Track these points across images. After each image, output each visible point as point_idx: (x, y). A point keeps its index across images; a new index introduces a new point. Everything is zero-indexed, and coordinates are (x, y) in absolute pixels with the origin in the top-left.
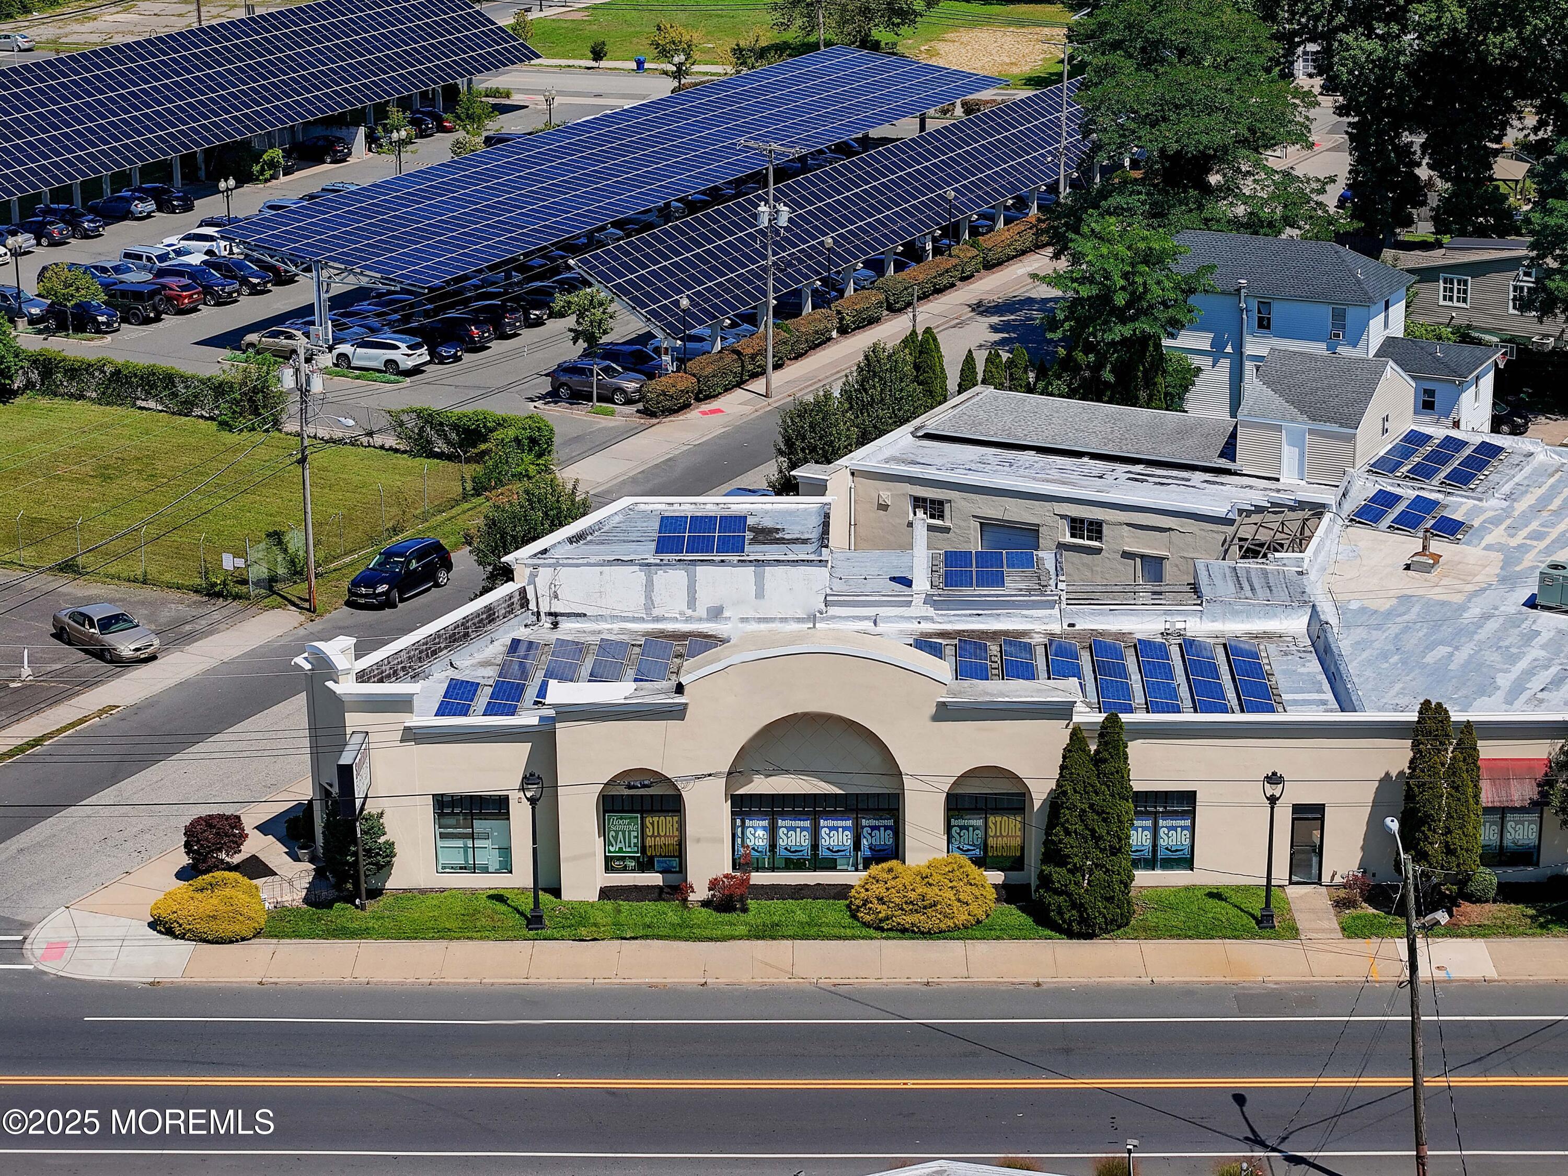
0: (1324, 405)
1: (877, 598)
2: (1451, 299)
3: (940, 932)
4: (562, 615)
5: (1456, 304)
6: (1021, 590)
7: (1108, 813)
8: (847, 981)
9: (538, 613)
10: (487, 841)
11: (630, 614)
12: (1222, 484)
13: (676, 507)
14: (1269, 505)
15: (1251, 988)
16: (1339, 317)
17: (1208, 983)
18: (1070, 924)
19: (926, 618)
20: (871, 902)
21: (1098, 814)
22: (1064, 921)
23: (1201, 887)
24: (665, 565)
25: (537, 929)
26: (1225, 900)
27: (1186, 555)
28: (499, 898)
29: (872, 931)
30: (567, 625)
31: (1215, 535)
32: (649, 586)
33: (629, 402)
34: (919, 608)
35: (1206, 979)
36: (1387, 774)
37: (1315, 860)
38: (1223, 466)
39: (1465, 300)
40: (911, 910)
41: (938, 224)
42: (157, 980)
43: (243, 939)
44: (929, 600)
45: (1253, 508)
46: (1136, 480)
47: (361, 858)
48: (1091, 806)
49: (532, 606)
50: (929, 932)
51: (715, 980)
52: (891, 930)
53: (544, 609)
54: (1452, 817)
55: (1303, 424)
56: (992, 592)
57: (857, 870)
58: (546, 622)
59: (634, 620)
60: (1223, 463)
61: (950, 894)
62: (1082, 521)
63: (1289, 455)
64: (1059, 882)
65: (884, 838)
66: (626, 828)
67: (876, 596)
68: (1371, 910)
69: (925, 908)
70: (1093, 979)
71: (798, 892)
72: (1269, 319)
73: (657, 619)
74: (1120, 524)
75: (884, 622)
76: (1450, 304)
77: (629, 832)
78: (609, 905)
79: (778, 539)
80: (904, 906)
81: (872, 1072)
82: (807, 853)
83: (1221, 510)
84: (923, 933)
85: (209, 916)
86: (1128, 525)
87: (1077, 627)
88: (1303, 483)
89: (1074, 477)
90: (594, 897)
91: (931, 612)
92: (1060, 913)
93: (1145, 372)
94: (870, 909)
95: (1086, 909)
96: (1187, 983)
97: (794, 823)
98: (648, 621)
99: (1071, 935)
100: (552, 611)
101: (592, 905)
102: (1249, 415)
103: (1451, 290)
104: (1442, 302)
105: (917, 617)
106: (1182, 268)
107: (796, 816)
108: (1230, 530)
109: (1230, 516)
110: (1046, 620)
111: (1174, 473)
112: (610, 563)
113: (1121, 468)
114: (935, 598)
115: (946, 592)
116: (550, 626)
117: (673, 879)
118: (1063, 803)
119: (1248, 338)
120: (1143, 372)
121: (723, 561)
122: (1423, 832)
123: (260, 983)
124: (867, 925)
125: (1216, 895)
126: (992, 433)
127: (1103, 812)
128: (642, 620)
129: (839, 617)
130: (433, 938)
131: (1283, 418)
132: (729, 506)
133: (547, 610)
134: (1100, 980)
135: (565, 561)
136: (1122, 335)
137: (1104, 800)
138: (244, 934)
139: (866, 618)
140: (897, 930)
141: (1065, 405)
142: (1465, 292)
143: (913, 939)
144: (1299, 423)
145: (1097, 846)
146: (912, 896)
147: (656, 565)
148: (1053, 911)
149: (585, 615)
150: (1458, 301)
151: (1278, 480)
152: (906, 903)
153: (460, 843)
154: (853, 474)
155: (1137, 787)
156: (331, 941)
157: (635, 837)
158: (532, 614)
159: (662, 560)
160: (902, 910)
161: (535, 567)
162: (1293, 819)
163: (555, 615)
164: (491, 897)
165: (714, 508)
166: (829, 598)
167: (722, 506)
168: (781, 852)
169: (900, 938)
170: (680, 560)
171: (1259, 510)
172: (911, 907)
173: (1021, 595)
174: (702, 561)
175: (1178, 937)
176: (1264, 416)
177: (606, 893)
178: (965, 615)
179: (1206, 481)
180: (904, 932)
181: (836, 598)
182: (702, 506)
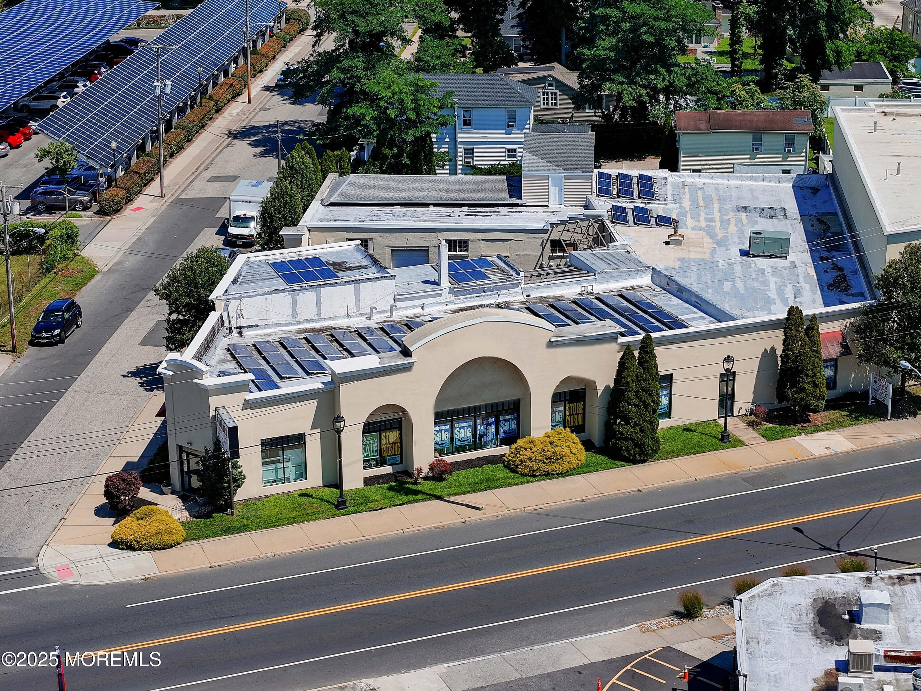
0: (569, 162)
1: (423, 294)
2: (548, 104)
3: (567, 472)
4: (244, 327)
5: (551, 107)
6: (500, 279)
7: (652, 391)
8: (540, 507)
9: (230, 328)
10: (289, 463)
11: (284, 322)
12: (519, 212)
13: (272, 257)
14: (568, 219)
15: (746, 474)
16: (512, 115)
17: (723, 475)
18: (634, 456)
19: (450, 302)
20: (525, 462)
21: (646, 392)
22: (631, 455)
23: (679, 427)
24: (304, 289)
25: (344, 508)
26: (695, 431)
27: (519, 253)
28: (304, 495)
29: (530, 479)
30: (247, 333)
31: (537, 240)
32: (294, 303)
33: (86, 208)
34: (446, 296)
35: (721, 473)
36: (765, 350)
37: (729, 403)
38: (514, 202)
39: (556, 104)
40: (550, 462)
41: (192, 88)
42: (147, 577)
43: (178, 544)
44: (452, 291)
45: (559, 222)
46: (471, 215)
47: (232, 483)
48: (642, 388)
49: (226, 324)
50: (562, 474)
51: (469, 519)
52: (540, 475)
53: (234, 325)
54: (816, 367)
55: (561, 174)
56: (486, 282)
57: (497, 446)
58: (235, 333)
59: (286, 325)
60: (514, 200)
61: (566, 450)
62: (455, 241)
63: (553, 191)
64: (627, 433)
65: (511, 426)
66: (371, 442)
67: (423, 292)
68: (771, 425)
69: (558, 459)
70: (666, 483)
71: (469, 464)
72: (470, 120)
73: (299, 323)
74: (479, 240)
75: (427, 307)
76: (547, 107)
77: (372, 444)
78: (373, 488)
79: (347, 268)
80: (545, 461)
81: (603, 552)
82: (471, 441)
83: (539, 225)
84: (557, 474)
85: (157, 533)
86: (483, 240)
87: (532, 296)
88: (562, 206)
89: (434, 217)
90: (361, 485)
91: (452, 298)
92: (628, 450)
93: (425, 156)
94: (525, 465)
95: (645, 446)
96: (713, 477)
97: (463, 425)
98: (294, 325)
99: (635, 462)
100: (238, 326)
101: (362, 489)
102: (529, 171)
103: (548, 99)
104: (542, 106)
105: (445, 302)
106: (437, 94)
107: (464, 420)
108: (546, 236)
109: (546, 228)
110: (515, 295)
111: (488, 209)
112: (271, 292)
113: (457, 210)
114: (455, 290)
115: (461, 286)
116: (237, 335)
117: (399, 468)
118: (626, 389)
119: (458, 132)
120: (424, 156)
121: (336, 283)
122: (802, 378)
123: (211, 567)
124: (524, 475)
125: (688, 429)
126: (371, 198)
127: (649, 390)
128: (291, 324)
129: (402, 308)
130: (288, 524)
131: (550, 172)
132: (302, 253)
133: (235, 325)
134: (670, 483)
135: (245, 295)
136: (414, 136)
137: (649, 384)
138: (179, 541)
139: (418, 306)
140: (543, 475)
141: (402, 178)
142: (556, 99)
143: (553, 478)
144: (559, 173)
145: (647, 410)
146: (549, 454)
147: (298, 290)
148: (623, 450)
149: (257, 326)
150: (552, 104)
151: (547, 206)
152: (546, 459)
153: (273, 467)
154: (309, 230)
155: (661, 374)
156: (229, 536)
157: (375, 447)
158: (226, 329)
159: (301, 287)
160: (544, 463)
161: (228, 300)
162: (720, 382)
163: (240, 328)
164: (300, 495)
165: (294, 255)
166: (397, 297)
167: (298, 253)
168: (457, 443)
169: (547, 479)
170: (312, 286)
171: (563, 223)
172: (549, 461)
173: (502, 282)
174: (324, 284)
175: (688, 454)
176: (538, 171)
177: (368, 481)
178: (471, 298)
179: (509, 212)
180: (547, 475)
181: (400, 297)
182: (287, 255)
